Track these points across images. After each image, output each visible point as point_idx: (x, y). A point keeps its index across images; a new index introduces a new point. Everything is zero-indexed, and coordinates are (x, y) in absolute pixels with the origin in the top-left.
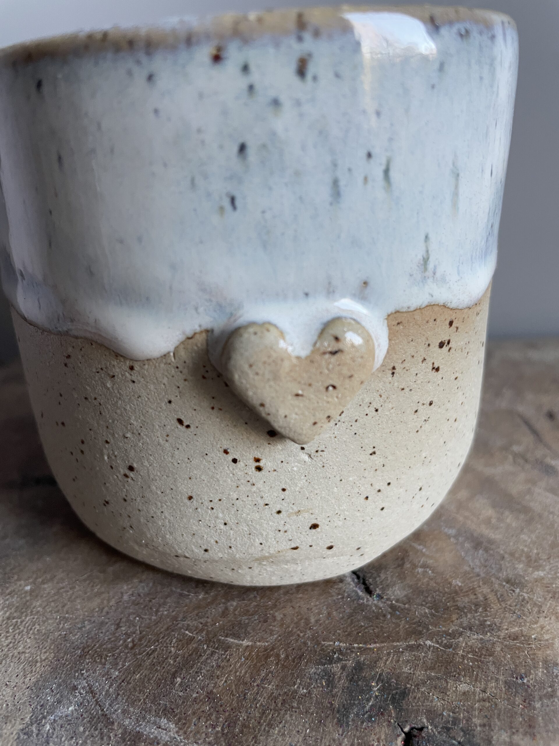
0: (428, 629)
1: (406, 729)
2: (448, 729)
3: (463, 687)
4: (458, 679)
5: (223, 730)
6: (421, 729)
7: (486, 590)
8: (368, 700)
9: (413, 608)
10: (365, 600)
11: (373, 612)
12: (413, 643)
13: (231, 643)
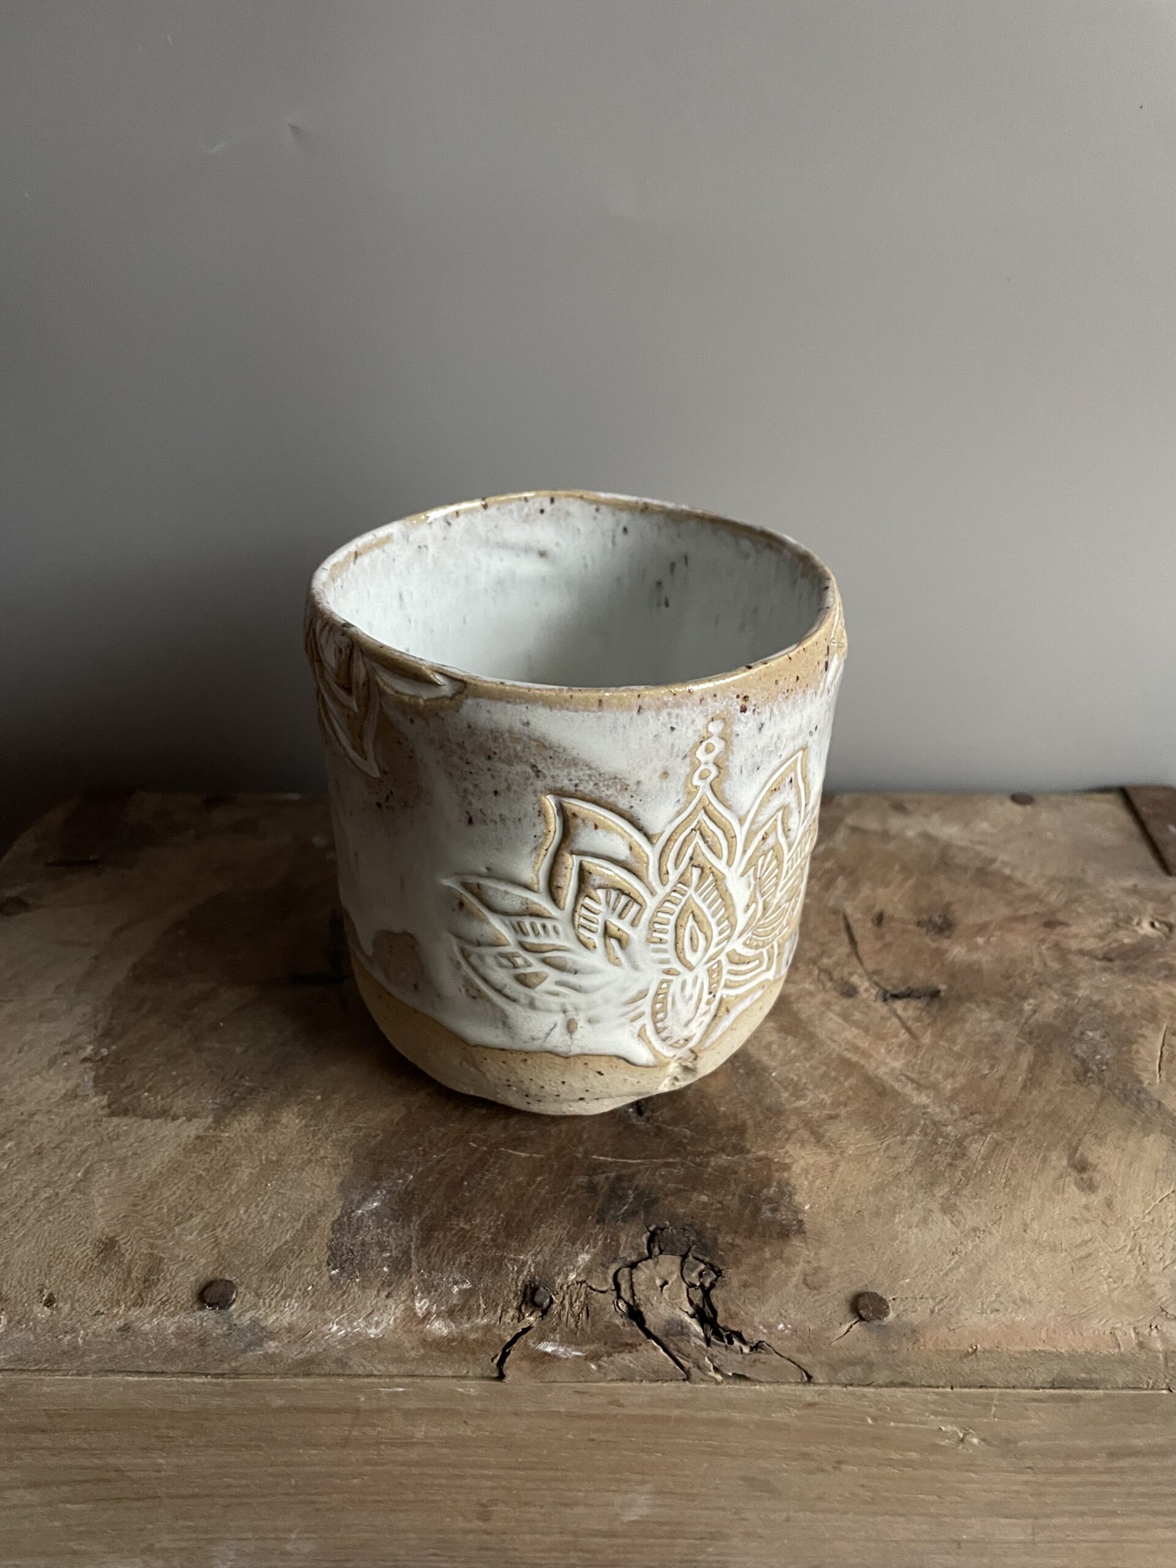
0: (685, 1149)
1: (651, 1229)
2: (684, 1230)
3: (704, 1198)
4: (701, 1193)
5: (502, 1223)
6: (662, 1230)
7: (746, 1116)
8: (624, 1205)
9: (676, 1130)
10: (635, 1120)
11: (640, 1131)
12: (671, 1160)
13: (511, 1154)
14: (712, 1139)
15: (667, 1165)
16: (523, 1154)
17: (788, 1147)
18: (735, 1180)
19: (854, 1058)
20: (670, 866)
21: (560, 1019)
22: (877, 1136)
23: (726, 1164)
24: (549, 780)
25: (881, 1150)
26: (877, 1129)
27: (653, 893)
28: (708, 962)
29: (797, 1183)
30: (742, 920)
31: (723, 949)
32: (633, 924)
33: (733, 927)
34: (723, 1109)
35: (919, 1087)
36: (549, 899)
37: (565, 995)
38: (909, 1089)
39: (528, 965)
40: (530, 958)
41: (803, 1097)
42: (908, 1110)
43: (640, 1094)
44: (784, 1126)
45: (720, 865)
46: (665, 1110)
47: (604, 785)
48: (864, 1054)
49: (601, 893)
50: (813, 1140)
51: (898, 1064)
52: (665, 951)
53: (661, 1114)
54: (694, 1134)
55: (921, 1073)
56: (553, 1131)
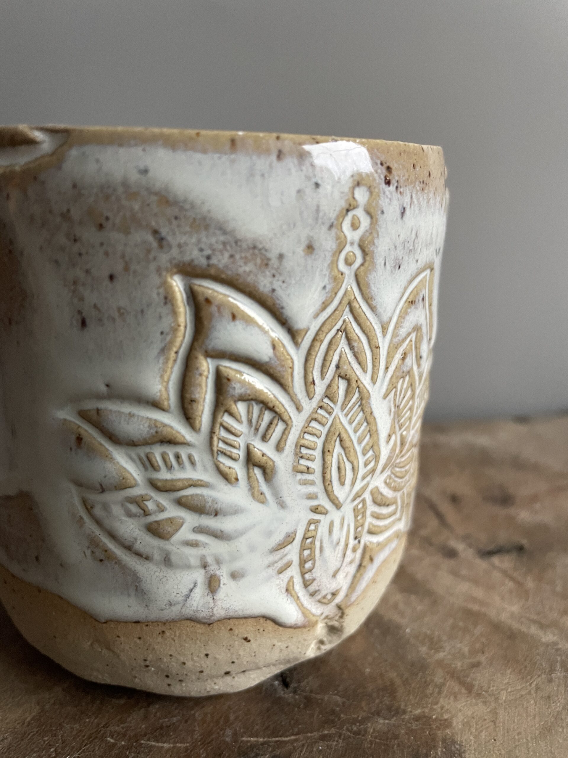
0: (339, 718)
7: (392, 674)
9: (326, 698)
10: (281, 692)
11: (289, 704)
12: (326, 732)
13: (152, 746)
14: (363, 704)
15: (323, 738)
16: (166, 745)
17: (442, 701)
18: (398, 745)
19: (476, 607)
20: (316, 374)
21: (199, 576)
22: (523, 678)
23: (386, 730)
24: (175, 252)
25: (533, 692)
26: (520, 670)
27: (299, 409)
28: (354, 500)
29: (463, 740)
30: (385, 452)
31: (367, 485)
32: (279, 448)
33: (377, 457)
34: (368, 670)
35: (542, 626)
36: (183, 420)
37: (205, 545)
38: (534, 630)
39: (162, 509)
40: (163, 500)
41: (441, 649)
42: (542, 649)
43: (289, 661)
44: (432, 681)
45: (365, 380)
46: (311, 678)
47: (241, 258)
48: (482, 603)
49: (241, 408)
50: (464, 691)
51: (516, 609)
52: (313, 483)
53: (308, 683)
54: (344, 700)
55: (538, 614)
56: (197, 715)
